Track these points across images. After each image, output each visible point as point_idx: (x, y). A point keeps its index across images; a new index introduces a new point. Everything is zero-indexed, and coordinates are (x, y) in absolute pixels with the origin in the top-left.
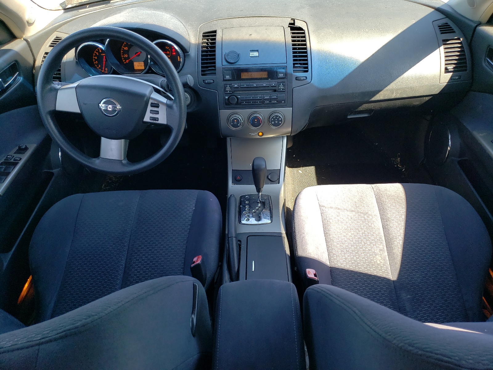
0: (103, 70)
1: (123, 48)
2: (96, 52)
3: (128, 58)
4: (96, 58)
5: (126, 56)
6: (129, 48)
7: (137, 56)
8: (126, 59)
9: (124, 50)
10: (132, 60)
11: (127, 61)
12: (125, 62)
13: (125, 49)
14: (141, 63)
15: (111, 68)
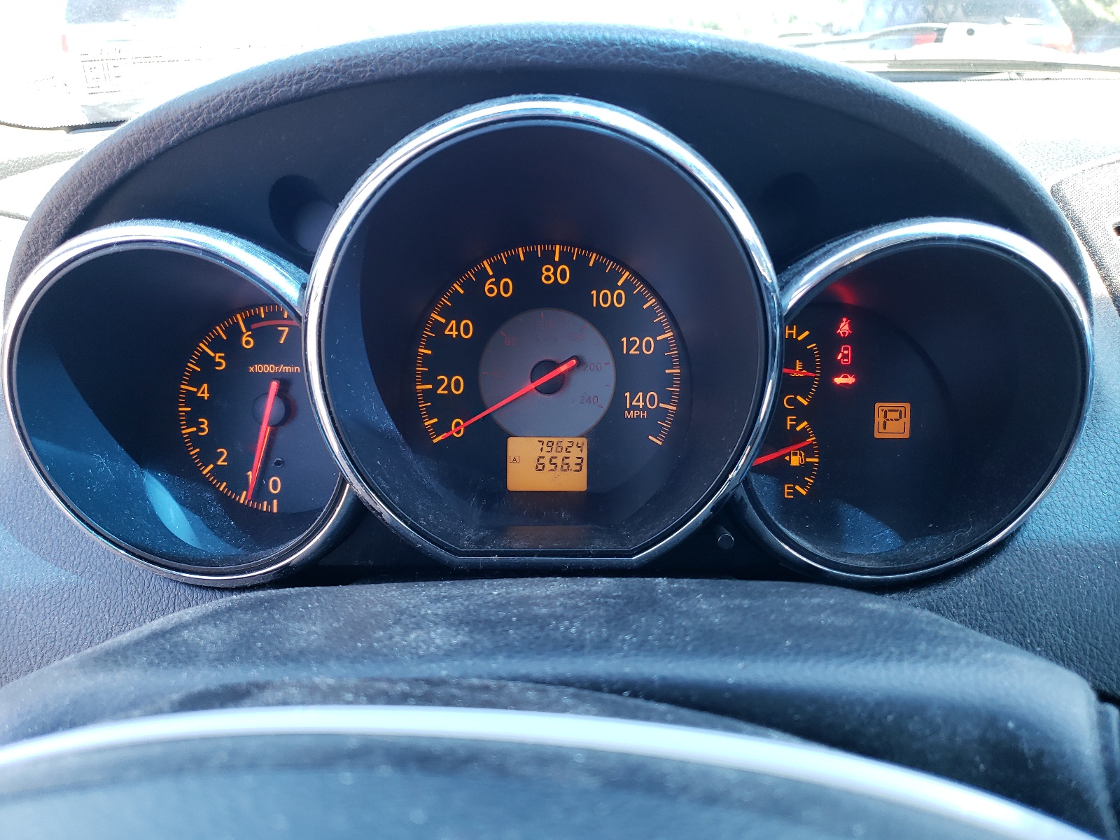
0: (246, 488)
1: (439, 327)
2: (216, 345)
3: (472, 401)
4: (204, 392)
5: (453, 385)
6: (486, 331)
7: (540, 389)
8: (446, 408)
9: (440, 341)
10: (496, 417)
11: (458, 427)
12: (438, 429)
13: (451, 331)
14: (565, 442)
15: (344, 481)
